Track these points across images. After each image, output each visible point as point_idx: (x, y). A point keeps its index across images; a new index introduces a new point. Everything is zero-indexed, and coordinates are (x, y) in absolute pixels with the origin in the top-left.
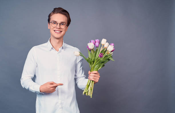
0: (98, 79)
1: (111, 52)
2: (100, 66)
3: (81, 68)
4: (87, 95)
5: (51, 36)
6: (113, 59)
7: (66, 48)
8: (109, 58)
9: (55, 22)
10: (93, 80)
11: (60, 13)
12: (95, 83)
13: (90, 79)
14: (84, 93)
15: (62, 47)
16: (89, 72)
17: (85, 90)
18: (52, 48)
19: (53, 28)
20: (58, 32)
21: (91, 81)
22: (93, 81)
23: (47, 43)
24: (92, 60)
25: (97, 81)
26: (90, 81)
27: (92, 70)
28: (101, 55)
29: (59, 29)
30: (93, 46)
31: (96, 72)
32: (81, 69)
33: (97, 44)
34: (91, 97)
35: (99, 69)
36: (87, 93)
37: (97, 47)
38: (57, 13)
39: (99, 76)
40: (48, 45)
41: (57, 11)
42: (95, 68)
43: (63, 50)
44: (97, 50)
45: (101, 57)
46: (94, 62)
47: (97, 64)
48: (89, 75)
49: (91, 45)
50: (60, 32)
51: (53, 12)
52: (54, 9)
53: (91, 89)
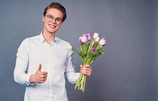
0: (90, 72)
1: (103, 46)
2: (92, 60)
3: (72, 62)
4: (79, 89)
5: (45, 29)
6: (105, 53)
7: (58, 41)
8: (101, 52)
9: (51, 17)
10: (85, 73)
11: (58, 8)
12: (87, 77)
13: (83, 73)
14: (76, 87)
15: (54, 40)
16: (81, 66)
17: (77, 84)
18: (44, 41)
19: (48, 21)
20: (53, 26)
21: (84, 75)
22: (85, 75)
23: (39, 36)
24: (85, 54)
25: (89, 75)
26: (82, 74)
27: (85, 63)
28: (95, 49)
29: (55, 24)
30: (86, 39)
31: (88, 66)
32: (71, 64)
33: (89, 38)
34: (83, 91)
35: (91, 63)
36: (79, 87)
37: (89, 41)
38: (55, 8)
39: (91, 70)
40: (40, 37)
41: (55, 5)
42: (87, 62)
43: (55, 44)
44: (89, 44)
45: (94, 50)
46: (86, 56)
47: (89, 58)
48: (81, 69)
49: (84, 39)
50: (54, 27)
51: (50, 5)
52: (52, 3)
53: (83, 83)
